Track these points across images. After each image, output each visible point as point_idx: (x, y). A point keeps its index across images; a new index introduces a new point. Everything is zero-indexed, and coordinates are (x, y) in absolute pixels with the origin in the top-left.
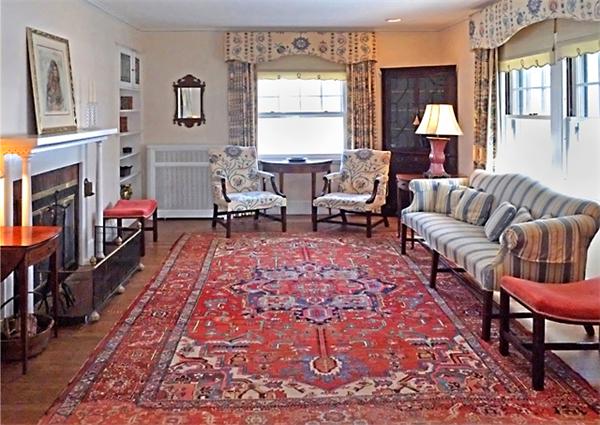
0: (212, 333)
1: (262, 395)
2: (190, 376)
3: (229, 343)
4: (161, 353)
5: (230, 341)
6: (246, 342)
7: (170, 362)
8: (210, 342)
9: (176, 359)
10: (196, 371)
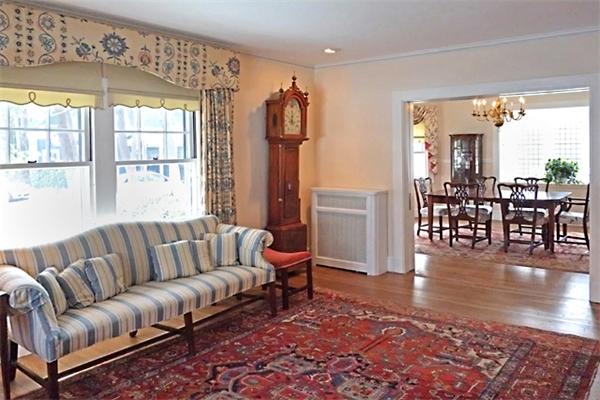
0: (461, 374)
1: (450, 329)
2: (493, 349)
3: (451, 362)
4: (517, 369)
5: (448, 363)
6: (434, 359)
7: (508, 361)
8: (467, 368)
9: (503, 361)
10: (488, 350)
